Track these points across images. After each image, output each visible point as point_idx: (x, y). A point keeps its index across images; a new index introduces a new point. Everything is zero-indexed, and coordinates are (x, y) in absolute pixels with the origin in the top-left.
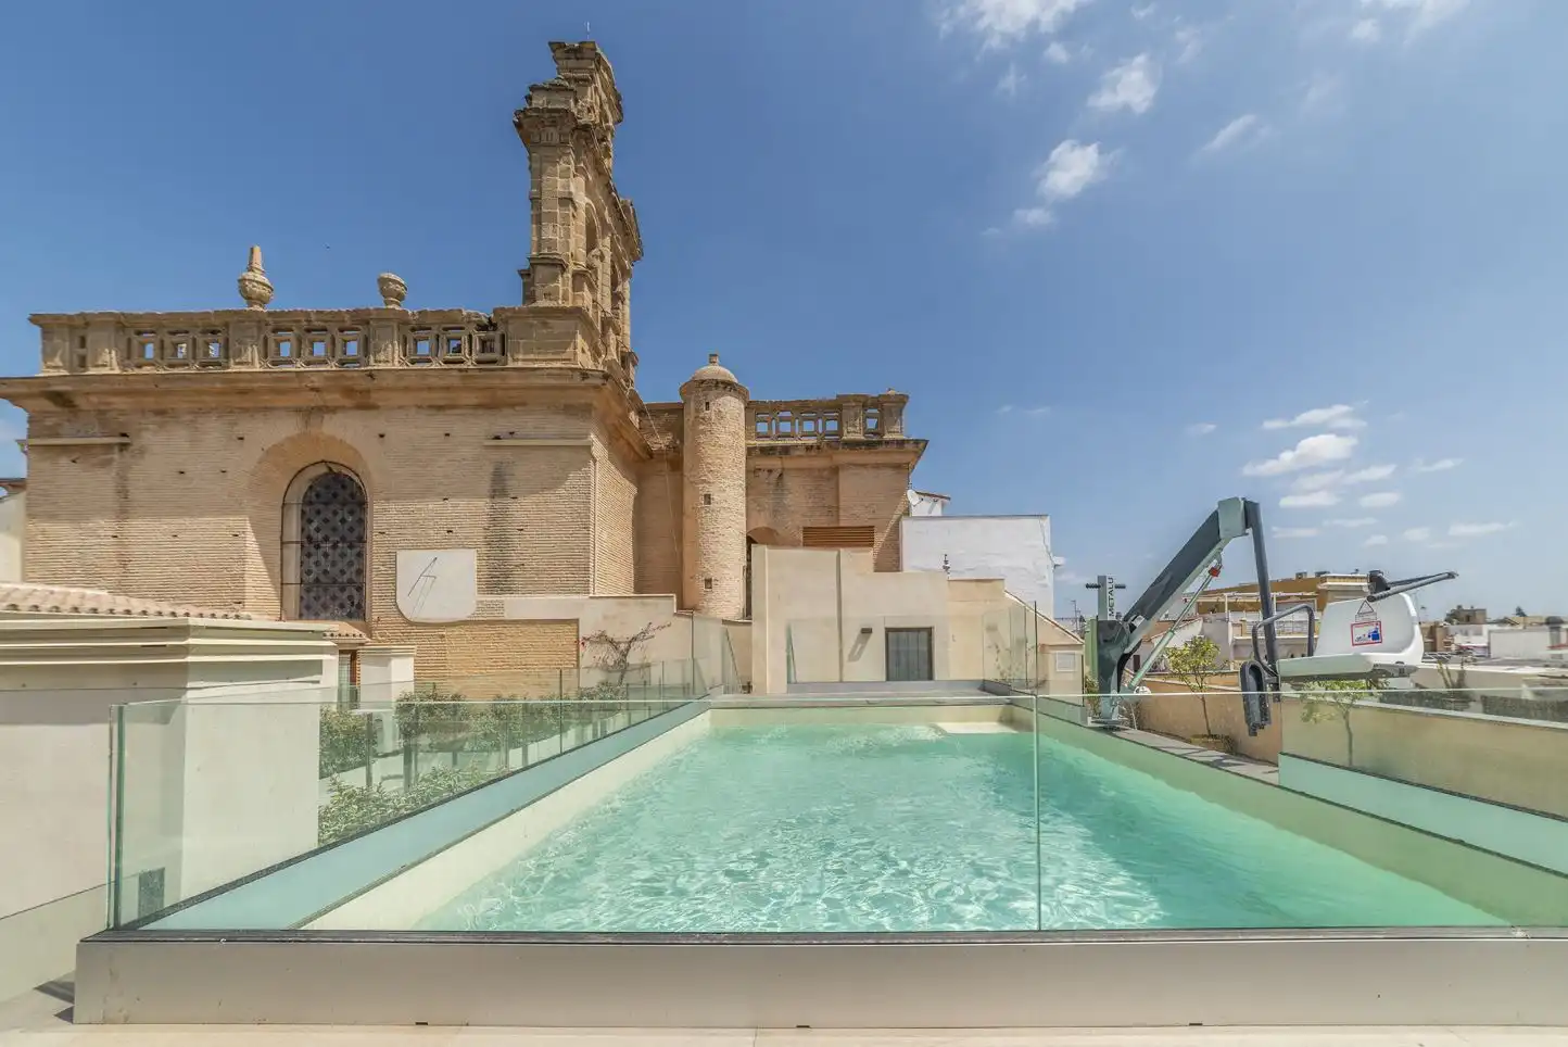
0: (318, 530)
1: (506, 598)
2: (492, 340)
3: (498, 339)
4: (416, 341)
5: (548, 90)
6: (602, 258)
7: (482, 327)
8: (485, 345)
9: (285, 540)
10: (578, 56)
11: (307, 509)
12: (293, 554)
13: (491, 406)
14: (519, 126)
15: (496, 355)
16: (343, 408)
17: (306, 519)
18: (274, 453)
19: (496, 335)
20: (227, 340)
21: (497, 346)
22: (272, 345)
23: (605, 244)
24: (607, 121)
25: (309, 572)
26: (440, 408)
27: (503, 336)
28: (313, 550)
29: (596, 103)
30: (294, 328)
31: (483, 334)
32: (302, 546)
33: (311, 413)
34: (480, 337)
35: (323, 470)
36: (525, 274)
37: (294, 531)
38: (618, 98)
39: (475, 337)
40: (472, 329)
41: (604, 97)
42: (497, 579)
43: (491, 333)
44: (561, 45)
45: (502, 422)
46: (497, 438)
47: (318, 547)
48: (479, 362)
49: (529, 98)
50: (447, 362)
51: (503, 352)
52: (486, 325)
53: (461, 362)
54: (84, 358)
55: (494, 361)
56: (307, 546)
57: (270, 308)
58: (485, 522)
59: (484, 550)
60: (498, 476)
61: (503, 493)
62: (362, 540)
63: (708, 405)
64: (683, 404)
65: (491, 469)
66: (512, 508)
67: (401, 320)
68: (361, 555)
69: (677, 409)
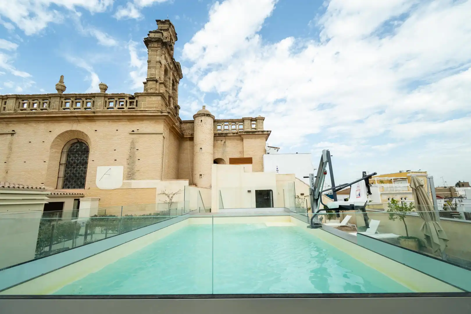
0: (72, 160)
1: (133, 181)
2: (133, 102)
4: (109, 102)
5: (154, 32)
6: (170, 79)
7: (130, 98)
8: (131, 103)
9: (61, 163)
10: (164, 23)
11: (69, 153)
12: (63, 168)
13: (132, 121)
14: (145, 42)
15: (134, 106)
16: (84, 122)
17: (68, 156)
18: (61, 136)
19: (135, 101)
20: (50, 102)
21: (135, 104)
22: (64, 104)
23: (170, 74)
24: (173, 40)
25: (68, 173)
26: (115, 122)
27: (137, 101)
28: (70, 166)
29: (169, 36)
30: (71, 99)
31: (131, 100)
32: (66, 165)
34: (130, 101)
35: (76, 141)
36: (145, 83)
37: (64, 161)
38: (176, 34)
40: (127, 99)
41: (172, 34)
42: (130, 175)
43: (133, 100)
44: (160, 21)
45: (134, 126)
46: (133, 131)
47: (72, 165)
48: (129, 108)
49: (149, 35)
50: (119, 108)
51: (137, 105)
52: (132, 98)
53: (123, 108)
54: (5, 108)
55: (134, 108)
56: (68, 165)
57: (64, 93)
58: (127, 157)
59: (126, 166)
60: (133, 143)
61: (134, 148)
62: (86, 163)
63: (201, 120)
64: (194, 121)
65: (131, 141)
66: (137, 153)
67: (105, 96)
68: (86, 168)
69: (192, 122)
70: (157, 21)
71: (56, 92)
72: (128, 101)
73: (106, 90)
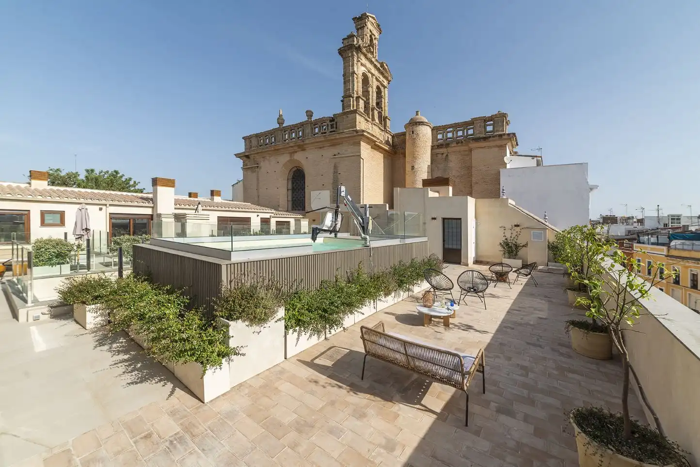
0: (295, 186)
2: (334, 124)
3: (335, 124)
4: (315, 128)
6: (372, 87)
7: (331, 121)
8: (332, 125)
9: (288, 189)
11: (293, 180)
12: (290, 192)
13: (334, 145)
14: (340, 53)
15: (334, 129)
16: (298, 151)
17: (293, 183)
18: (285, 165)
20: (275, 136)
21: (335, 126)
22: (284, 136)
23: (373, 82)
25: (294, 197)
26: (321, 148)
27: (336, 123)
30: (289, 130)
31: (331, 123)
33: (292, 153)
35: (296, 169)
36: (342, 101)
37: (290, 187)
39: (329, 125)
42: (335, 199)
43: (333, 122)
44: (356, 18)
45: (335, 150)
46: (335, 155)
47: (295, 190)
48: (331, 132)
49: (343, 43)
50: (322, 133)
51: (336, 128)
52: (332, 120)
53: (325, 133)
54: (251, 146)
55: (334, 131)
56: (293, 189)
57: (284, 125)
58: (331, 181)
59: (332, 190)
60: (335, 167)
61: (337, 172)
62: (305, 188)
63: (413, 132)
64: (405, 132)
65: (333, 165)
66: (339, 176)
67: (311, 123)
68: (305, 192)
69: (404, 134)
70: (354, 19)
71: (278, 126)
72: (329, 123)
73: (312, 116)
